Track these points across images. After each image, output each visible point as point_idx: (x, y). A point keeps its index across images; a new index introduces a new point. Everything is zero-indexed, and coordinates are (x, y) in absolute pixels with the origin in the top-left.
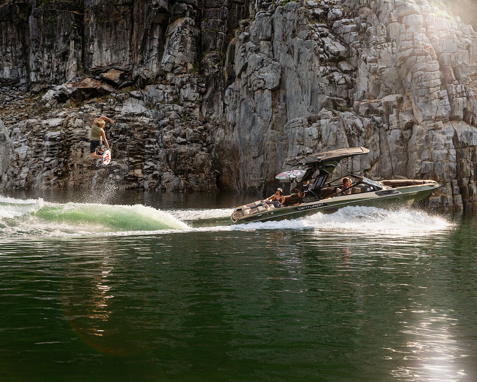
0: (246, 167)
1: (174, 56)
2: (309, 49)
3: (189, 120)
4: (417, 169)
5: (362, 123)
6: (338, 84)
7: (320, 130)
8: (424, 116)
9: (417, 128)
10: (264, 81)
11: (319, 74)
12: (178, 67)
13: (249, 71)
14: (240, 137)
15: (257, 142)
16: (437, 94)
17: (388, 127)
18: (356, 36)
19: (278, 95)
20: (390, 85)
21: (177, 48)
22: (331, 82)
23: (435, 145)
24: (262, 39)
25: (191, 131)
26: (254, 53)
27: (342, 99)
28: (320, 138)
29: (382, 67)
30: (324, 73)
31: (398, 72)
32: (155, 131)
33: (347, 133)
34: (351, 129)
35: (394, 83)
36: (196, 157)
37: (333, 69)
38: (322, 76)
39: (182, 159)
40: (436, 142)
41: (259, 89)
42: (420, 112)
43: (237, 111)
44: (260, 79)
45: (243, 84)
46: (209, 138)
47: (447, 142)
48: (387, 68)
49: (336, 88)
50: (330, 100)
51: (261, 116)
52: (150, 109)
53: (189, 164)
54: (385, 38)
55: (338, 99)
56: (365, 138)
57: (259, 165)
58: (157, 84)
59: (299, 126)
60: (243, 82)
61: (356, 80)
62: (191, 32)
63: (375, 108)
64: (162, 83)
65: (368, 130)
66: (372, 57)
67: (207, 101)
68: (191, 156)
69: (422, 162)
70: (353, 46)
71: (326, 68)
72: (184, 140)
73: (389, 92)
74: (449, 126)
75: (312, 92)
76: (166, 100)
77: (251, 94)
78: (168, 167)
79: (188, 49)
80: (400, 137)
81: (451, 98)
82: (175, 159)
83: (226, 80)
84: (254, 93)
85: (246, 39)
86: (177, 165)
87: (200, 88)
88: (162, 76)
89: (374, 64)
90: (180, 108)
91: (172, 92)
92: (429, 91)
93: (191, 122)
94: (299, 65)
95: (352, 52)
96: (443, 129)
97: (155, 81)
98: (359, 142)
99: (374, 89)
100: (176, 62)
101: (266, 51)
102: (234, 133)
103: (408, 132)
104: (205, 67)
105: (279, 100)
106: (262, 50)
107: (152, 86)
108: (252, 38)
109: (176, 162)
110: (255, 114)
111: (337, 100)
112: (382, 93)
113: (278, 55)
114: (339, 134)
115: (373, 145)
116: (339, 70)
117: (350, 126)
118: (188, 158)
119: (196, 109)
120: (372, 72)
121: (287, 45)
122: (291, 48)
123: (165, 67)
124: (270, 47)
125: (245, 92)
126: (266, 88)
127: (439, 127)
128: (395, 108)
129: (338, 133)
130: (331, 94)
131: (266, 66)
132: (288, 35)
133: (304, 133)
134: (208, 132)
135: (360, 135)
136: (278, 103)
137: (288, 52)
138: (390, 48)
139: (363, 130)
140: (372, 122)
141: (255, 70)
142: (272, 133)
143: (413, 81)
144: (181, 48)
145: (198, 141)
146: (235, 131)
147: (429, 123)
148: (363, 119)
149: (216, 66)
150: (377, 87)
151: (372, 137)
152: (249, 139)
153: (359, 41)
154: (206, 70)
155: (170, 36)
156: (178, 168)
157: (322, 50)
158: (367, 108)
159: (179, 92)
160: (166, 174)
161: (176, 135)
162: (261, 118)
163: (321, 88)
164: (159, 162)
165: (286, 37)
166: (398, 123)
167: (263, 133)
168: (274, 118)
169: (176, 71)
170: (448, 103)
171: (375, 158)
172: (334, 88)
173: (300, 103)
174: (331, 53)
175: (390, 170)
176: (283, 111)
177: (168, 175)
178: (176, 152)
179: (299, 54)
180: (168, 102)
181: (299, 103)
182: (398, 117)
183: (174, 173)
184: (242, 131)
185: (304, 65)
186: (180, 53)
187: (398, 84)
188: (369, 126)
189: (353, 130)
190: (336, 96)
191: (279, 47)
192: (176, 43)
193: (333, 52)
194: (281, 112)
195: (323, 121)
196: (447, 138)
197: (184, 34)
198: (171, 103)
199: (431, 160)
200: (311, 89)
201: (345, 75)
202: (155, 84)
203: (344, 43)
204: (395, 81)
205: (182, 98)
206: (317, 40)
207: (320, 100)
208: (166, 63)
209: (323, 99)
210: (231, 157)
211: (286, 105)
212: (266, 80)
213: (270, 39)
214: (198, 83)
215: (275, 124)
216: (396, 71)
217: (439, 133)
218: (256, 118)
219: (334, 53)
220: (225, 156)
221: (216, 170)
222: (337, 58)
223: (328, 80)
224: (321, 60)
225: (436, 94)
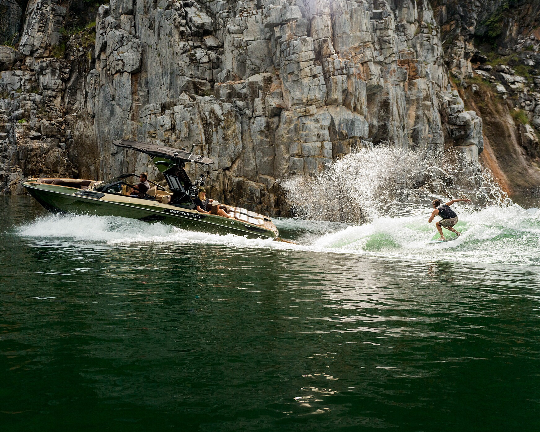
0: (105, 166)
1: (33, 37)
2: (169, 21)
3: (47, 111)
4: (284, 166)
5: (222, 109)
6: (200, 63)
7: (173, 119)
8: (293, 99)
9: (285, 114)
10: (123, 62)
11: (178, 50)
12: (38, 49)
13: (108, 51)
14: (99, 130)
15: (116, 135)
16: (309, 71)
17: (251, 114)
18: (223, 4)
19: (139, 79)
20: (257, 62)
21: (36, 27)
22: (191, 60)
23: (306, 136)
24: (123, 12)
25: (47, 123)
26: (114, 29)
27: (204, 81)
28: (173, 128)
29: (248, 39)
30: (185, 49)
31: (268, 46)
32: (6, 124)
33: (203, 123)
34: (208, 117)
35: (263, 59)
36: (49, 154)
37: (195, 45)
38: (182, 54)
39: (33, 156)
40: (307, 132)
41: (117, 72)
42: (289, 94)
43: (96, 99)
44: (119, 60)
45: (102, 66)
46: (68, 132)
47: (320, 132)
48: (254, 40)
49: (198, 67)
50: (190, 83)
51: (120, 105)
52: (3, 99)
53: (41, 162)
54: (255, 4)
55: (200, 80)
56: (224, 128)
57: (118, 163)
58: (15, 69)
59: (150, 114)
60: (102, 65)
61: (222, 58)
62: (53, 9)
63: (238, 90)
64: (20, 69)
65: (228, 118)
66: (237, 27)
67: (70, 89)
68: (45, 154)
69: (289, 158)
70: (219, 17)
71: (187, 43)
72: (38, 134)
73: (255, 71)
74: (324, 112)
75: (171, 73)
76: (23, 88)
77: (110, 77)
78: (18, 166)
79: (50, 29)
80: (265, 127)
81: (328, 76)
82: (26, 157)
83: (89, 64)
84: (113, 77)
85: (107, 13)
86: (27, 163)
87: (63, 74)
88: (21, 61)
89: (239, 35)
90: (38, 98)
91: (31, 79)
92: (299, 66)
93: (50, 114)
94: (159, 41)
95: (219, 24)
96: (316, 116)
97: (13, 66)
98: (217, 133)
99: (239, 67)
100: (36, 44)
101: (128, 27)
102: (93, 126)
103: (275, 119)
104: (70, 51)
105: (140, 86)
106: (123, 26)
107: (7, 72)
108: (112, 12)
109: (26, 159)
110: (114, 103)
111: (199, 82)
112: (248, 72)
113: (140, 31)
114: (193, 123)
115: (234, 138)
116: (203, 47)
117: (207, 114)
118: (41, 155)
119: (57, 98)
120: (236, 45)
121: (149, 19)
122: (152, 22)
123: (23, 50)
124: (131, 22)
125: (104, 77)
126: (125, 71)
127: (311, 113)
128: (261, 90)
129: (191, 122)
130: (191, 75)
131: (126, 44)
132: (150, 6)
133: (156, 122)
134: (68, 125)
135: (219, 125)
136: (139, 89)
137: (149, 27)
138: (259, 17)
139: (222, 118)
140: (233, 108)
141: (114, 50)
142: (132, 124)
143: (282, 55)
144: (41, 27)
145: (55, 136)
146: (94, 123)
147: (299, 108)
148: (223, 104)
149: (81, 49)
150: (242, 64)
151: (233, 127)
152: (108, 132)
153: (226, 10)
154: (71, 54)
155: (31, 13)
156: (29, 167)
157: (184, 21)
158: (228, 91)
159: (39, 79)
160: (14, 175)
161: (29, 129)
162: (120, 107)
163: (180, 68)
164: (7, 160)
165: (148, 9)
166: (263, 108)
167: (122, 125)
168: (134, 107)
169: (36, 55)
170: (322, 81)
171: (236, 152)
172: (196, 68)
173: (161, 88)
174: (194, 25)
175: (254, 168)
176: (145, 98)
177: (15, 176)
178: (26, 149)
179: (159, 27)
180: (24, 90)
181: (159, 87)
182: (264, 102)
183: (23, 173)
184: (100, 122)
185: (163, 41)
186: (40, 33)
187: (268, 61)
188: (229, 113)
189: (210, 118)
190: (199, 78)
191: (140, 22)
192: (34, 21)
193: (196, 24)
194: (143, 99)
195: (177, 108)
196: (322, 126)
197: (44, 11)
198: (28, 91)
199: (301, 156)
200: (171, 70)
201: (209, 52)
202: (12, 69)
203: (210, 13)
204: (263, 57)
205: (41, 86)
206: (179, 10)
207: (179, 83)
208: (24, 45)
209: (182, 81)
210: (91, 154)
211: (148, 91)
212: (125, 62)
213: (131, 12)
214: (61, 68)
215: (135, 114)
216: (265, 45)
217: (311, 121)
218: (114, 106)
219: (198, 26)
220: (84, 152)
221: (73, 169)
222: (201, 31)
223: (188, 58)
224: (182, 33)
225: (307, 70)
